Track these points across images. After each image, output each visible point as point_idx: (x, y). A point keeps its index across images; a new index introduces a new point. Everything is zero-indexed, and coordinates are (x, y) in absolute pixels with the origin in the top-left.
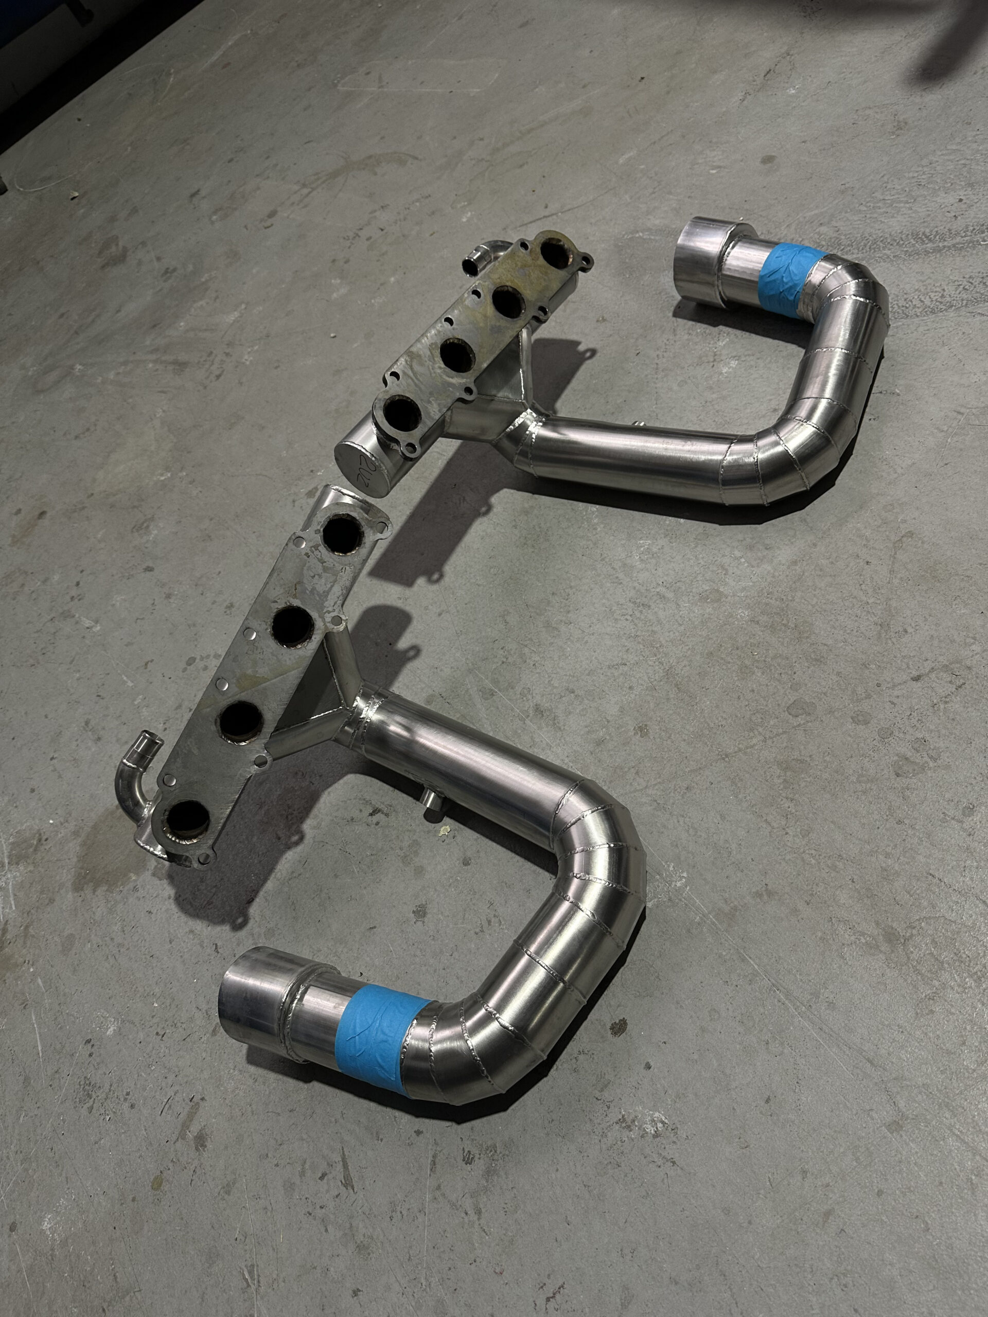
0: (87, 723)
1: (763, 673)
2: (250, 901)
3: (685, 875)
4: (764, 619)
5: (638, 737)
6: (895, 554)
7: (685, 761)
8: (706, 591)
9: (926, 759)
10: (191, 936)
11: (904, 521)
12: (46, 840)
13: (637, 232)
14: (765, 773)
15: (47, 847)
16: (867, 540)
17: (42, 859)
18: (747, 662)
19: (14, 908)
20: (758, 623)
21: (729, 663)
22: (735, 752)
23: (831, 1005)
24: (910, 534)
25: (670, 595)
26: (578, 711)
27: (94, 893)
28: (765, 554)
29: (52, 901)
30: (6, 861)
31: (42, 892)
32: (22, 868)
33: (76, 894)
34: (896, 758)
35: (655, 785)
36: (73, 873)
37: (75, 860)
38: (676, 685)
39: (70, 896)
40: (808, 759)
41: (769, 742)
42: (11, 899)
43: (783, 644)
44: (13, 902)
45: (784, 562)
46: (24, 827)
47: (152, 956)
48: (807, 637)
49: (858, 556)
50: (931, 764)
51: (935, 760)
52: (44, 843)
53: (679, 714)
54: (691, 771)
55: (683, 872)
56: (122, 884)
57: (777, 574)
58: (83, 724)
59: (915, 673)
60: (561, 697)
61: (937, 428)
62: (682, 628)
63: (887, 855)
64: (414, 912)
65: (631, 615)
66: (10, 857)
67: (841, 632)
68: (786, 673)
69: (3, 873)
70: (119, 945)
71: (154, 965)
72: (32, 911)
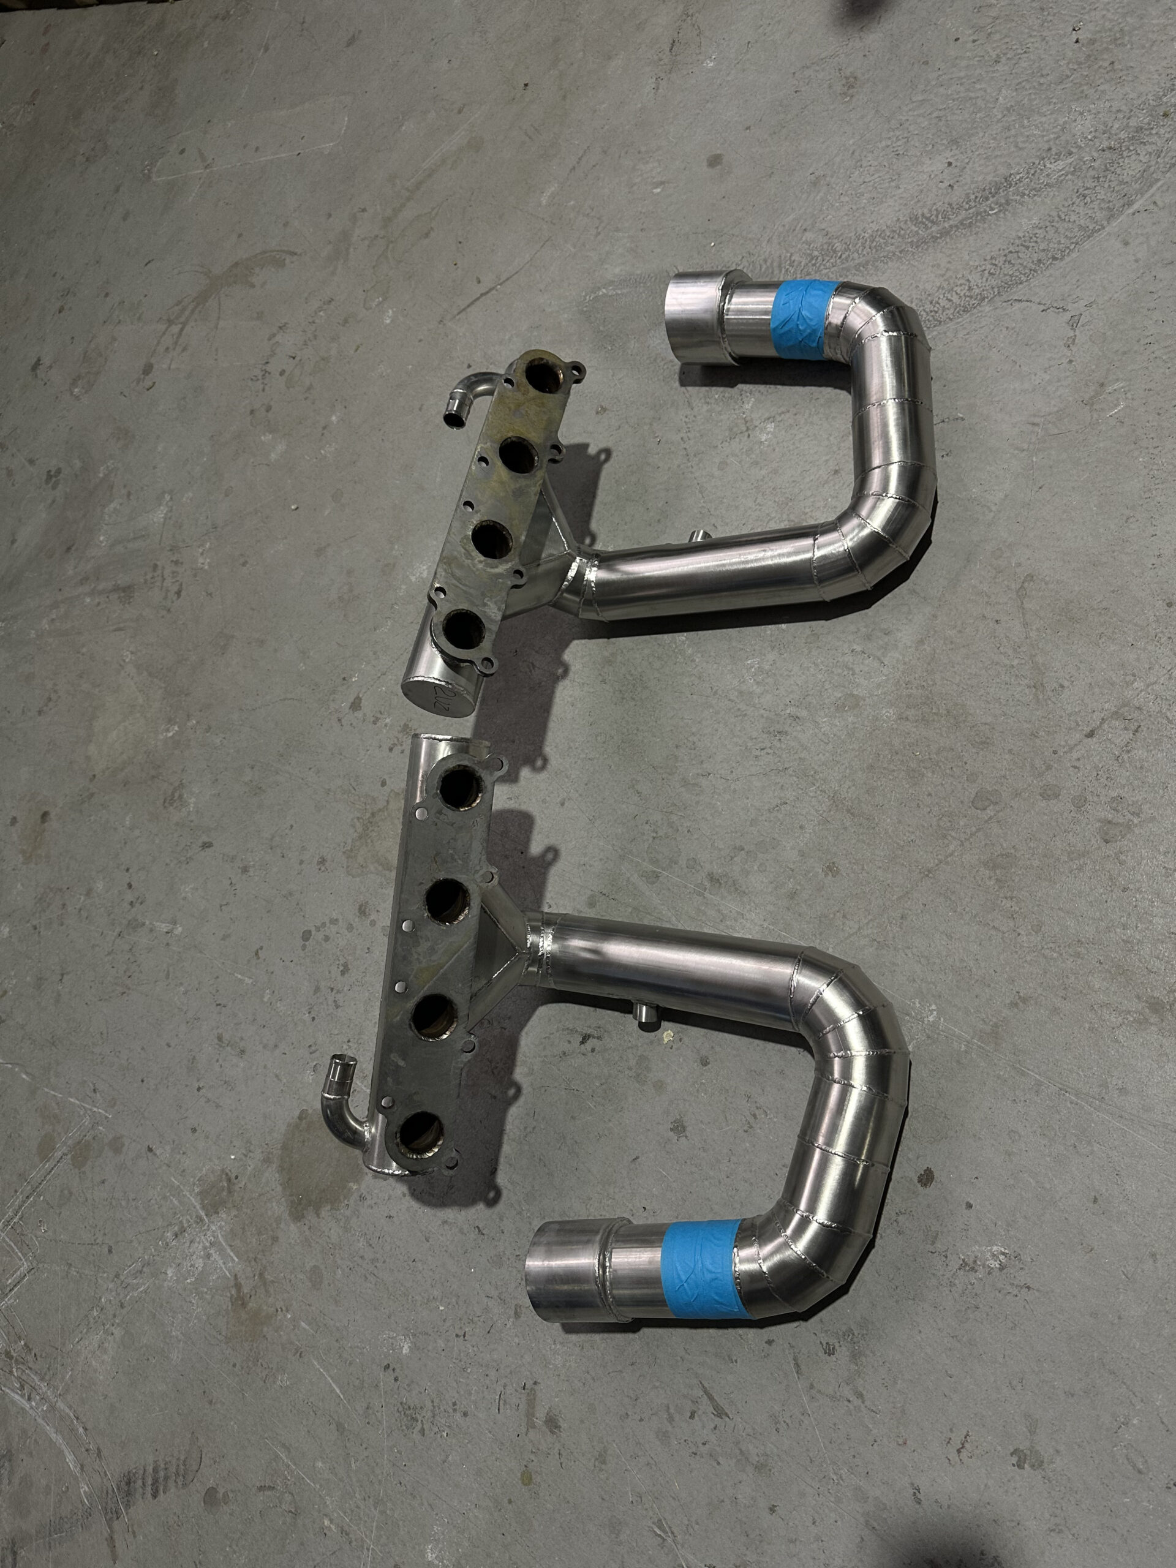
0: (220, 1038)
1: (933, 772)
2: (494, 1171)
3: (934, 1007)
4: (911, 713)
5: (830, 877)
6: (1022, 603)
7: (889, 890)
8: (840, 698)
9: (1129, 816)
10: (446, 1227)
11: (1019, 565)
12: (237, 1177)
13: (599, 289)
14: (974, 877)
15: (242, 1185)
16: (988, 596)
17: (243, 1198)
18: (913, 765)
19: (237, 1260)
20: (907, 719)
21: (894, 771)
22: (937, 865)
23: (1123, 1091)
24: (1030, 577)
25: (804, 713)
26: (756, 868)
27: (318, 1216)
28: (886, 640)
29: (275, 1239)
30: (203, 1214)
31: (260, 1233)
32: (224, 1216)
33: (299, 1224)
34: (1098, 825)
35: (868, 923)
36: (285, 1204)
37: (279, 1189)
38: (848, 811)
39: (293, 1227)
40: (1013, 851)
41: (967, 844)
42: (229, 1251)
43: (942, 735)
44: (232, 1254)
45: (909, 644)
46: (204, 1172)
47: (414, 1261)
48: (964, 721)
49: (984, 616)
50: (1136, 821)
51: (1138, 815)
52: (236, 1181)
53: (864, 842)
54: (899, 898)
55: (930, 1005)
56: (345, 1198)
57: (907, 660)
58: (216, 1041)
59: (1087, 730)
60: (732, 858)
61: (1017, 448)
62: (830, 747)
63: (1125, 927)
64: (672, 1130)
65: (770, 748)
66: (203, 1208)
67: (997, 705)
68: (958, 766)
69: (205, 1227)
70: (373, 1261)
71: (421, 1268)
72: (259, 1256)
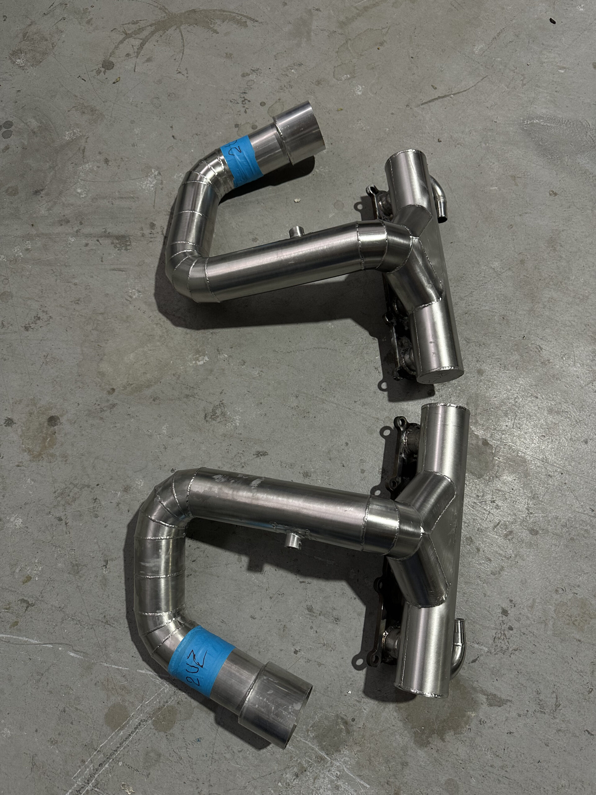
0: (310, 609)
12: (353, 720)
15: (361, 725)
17: (363, 736)
19: (368, 786)
27: (443, 740)
29: (405, 764)
30: (323, 754)
31: (387, 761)
32: (347, 752)
33: (426, 749)
36: (408, 735)
37: (400, 724)
39: (421, 753)
42: (358, 780)
44: (362, 782)
46: (317, 719)
52: (354, 723)
56: (466, 723)
58: (307, 612)
66: (322, 748)
69: (328, 764)
70: (502, 767)
72: (391, 780)
